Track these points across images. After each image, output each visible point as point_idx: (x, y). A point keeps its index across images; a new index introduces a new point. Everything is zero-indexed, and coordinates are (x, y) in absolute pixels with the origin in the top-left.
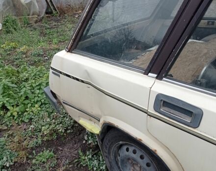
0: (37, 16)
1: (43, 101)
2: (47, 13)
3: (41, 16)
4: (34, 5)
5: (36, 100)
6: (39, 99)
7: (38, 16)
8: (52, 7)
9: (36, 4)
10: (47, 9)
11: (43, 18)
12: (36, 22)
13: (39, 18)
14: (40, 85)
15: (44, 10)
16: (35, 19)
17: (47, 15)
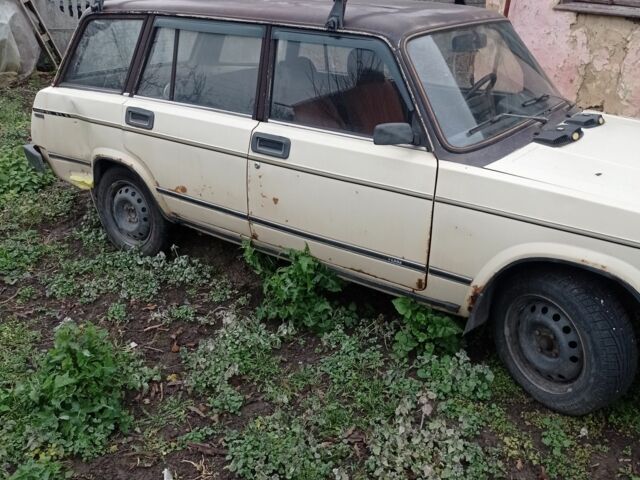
0: (16, 74)
1: (23, 185)
2: (39, 68)
3: (26, 75)
4: (10, 49)
5: (11, 183)
6: (17, 183)
7: (19, 73)
8: (53, 57)
9: (15, 47)
10: (41, 60)
11: (30, 78)
12: (14, 85)
13: (22, 78)
14: (18, 164)
15: (34, 62)
16: (10, 80)
17: (41, 73)
